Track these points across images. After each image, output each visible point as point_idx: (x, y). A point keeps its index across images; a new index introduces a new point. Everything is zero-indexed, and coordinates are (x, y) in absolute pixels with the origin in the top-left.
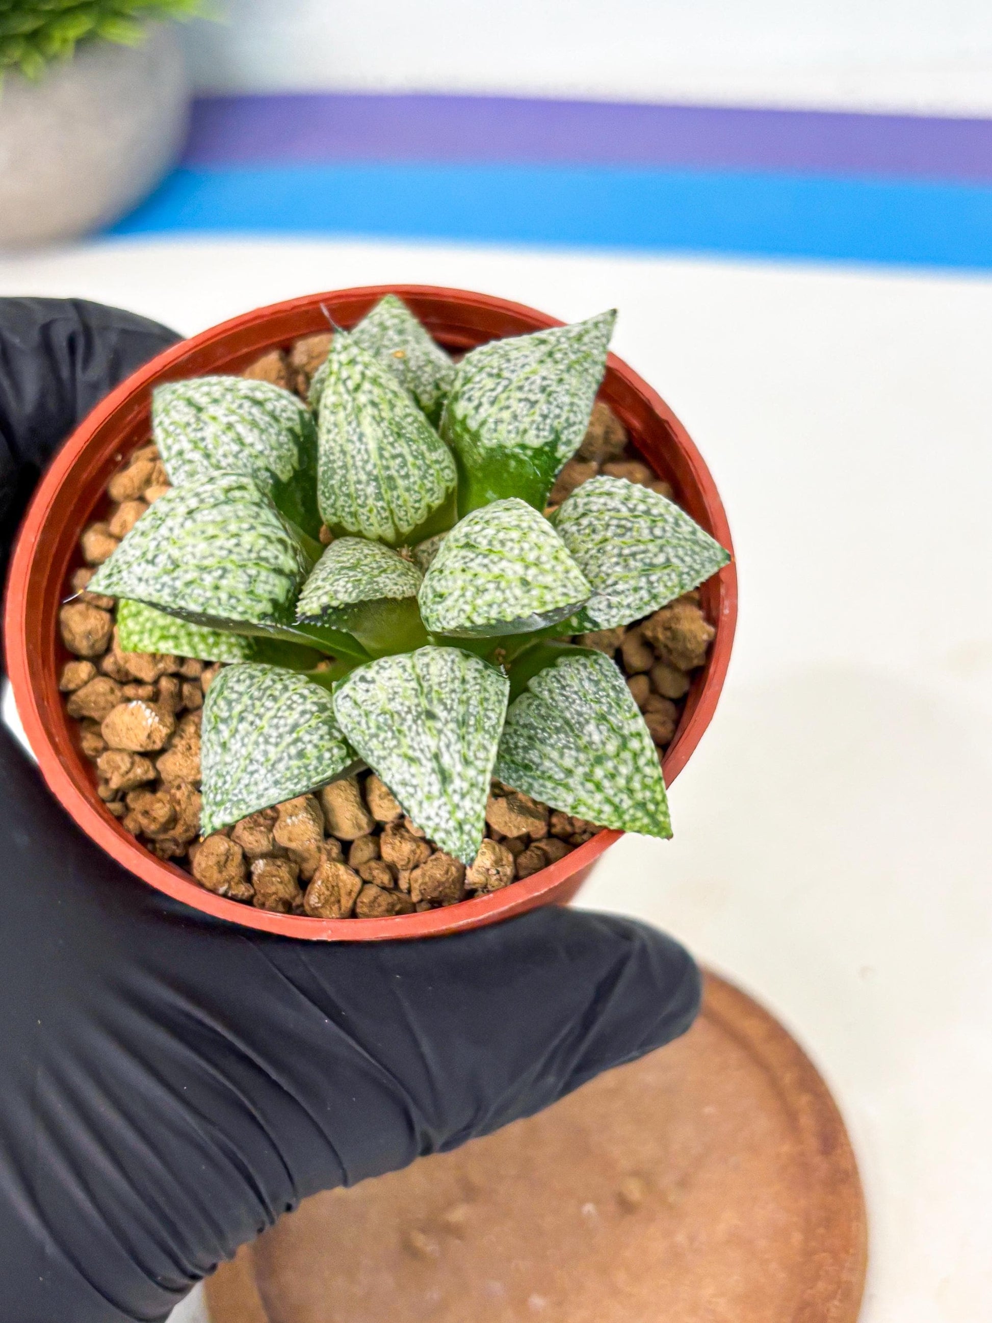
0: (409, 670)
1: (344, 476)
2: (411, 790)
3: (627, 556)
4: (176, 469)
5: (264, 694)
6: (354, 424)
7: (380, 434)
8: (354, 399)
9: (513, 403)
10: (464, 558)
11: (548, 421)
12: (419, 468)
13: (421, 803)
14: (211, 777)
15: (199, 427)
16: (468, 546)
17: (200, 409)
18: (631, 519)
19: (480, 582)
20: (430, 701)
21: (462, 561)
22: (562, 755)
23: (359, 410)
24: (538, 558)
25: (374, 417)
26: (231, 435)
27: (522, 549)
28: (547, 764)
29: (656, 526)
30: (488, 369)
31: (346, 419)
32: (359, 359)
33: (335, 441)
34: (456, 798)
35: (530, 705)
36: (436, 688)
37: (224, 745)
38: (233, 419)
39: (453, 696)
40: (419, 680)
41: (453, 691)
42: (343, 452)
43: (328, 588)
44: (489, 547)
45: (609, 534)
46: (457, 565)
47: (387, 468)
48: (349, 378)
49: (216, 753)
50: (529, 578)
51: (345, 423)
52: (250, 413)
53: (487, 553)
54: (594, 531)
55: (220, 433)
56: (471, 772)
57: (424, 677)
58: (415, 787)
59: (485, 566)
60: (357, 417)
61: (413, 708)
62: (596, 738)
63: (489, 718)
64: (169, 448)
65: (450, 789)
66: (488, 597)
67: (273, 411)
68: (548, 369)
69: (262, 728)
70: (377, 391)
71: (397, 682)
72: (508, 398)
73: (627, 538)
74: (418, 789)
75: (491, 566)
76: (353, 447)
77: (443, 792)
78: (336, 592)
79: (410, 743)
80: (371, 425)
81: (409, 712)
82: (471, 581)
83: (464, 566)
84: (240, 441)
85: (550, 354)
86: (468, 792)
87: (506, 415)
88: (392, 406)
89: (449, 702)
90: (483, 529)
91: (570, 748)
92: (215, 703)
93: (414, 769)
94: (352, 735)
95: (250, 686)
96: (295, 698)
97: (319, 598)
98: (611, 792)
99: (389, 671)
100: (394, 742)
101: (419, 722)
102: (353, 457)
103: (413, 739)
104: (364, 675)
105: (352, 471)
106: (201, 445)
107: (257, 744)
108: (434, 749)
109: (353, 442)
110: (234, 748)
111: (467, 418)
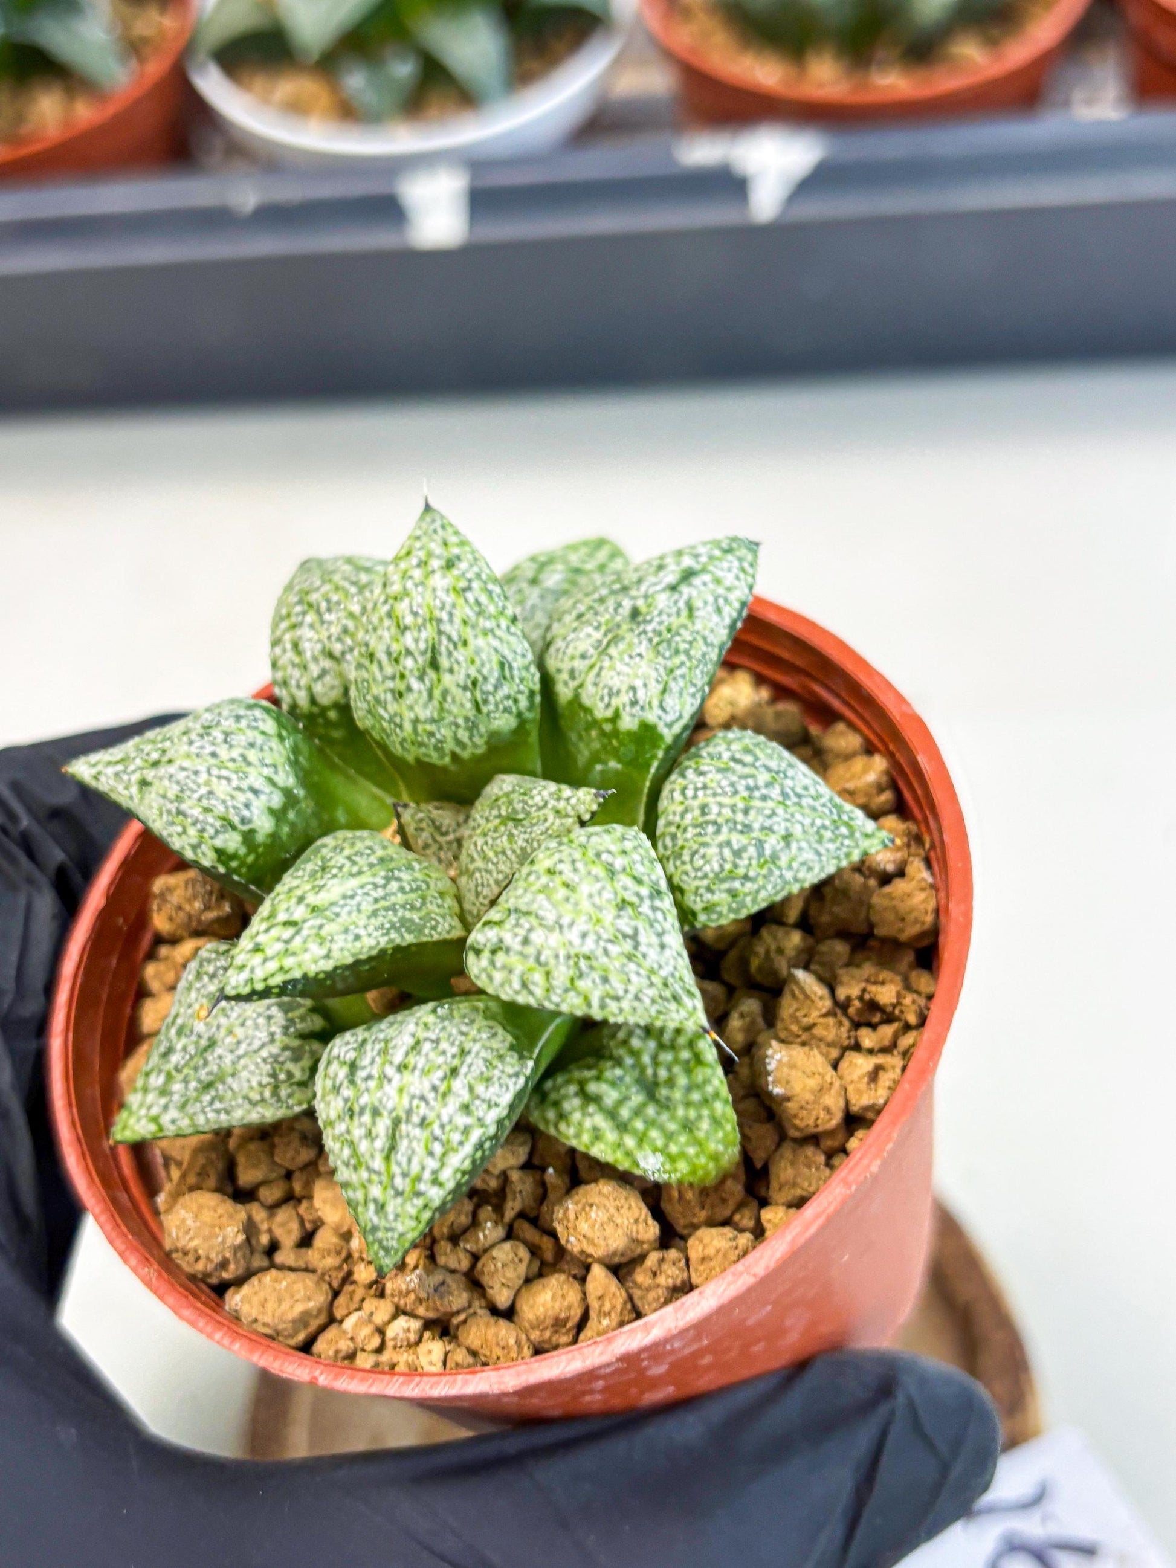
1: (403, 907)
2: (721, 601)
4: (490, 1105)
5: (707, 823)
6: (337, 909)
7: (335, 881)
8: (305, 921)
9: (235, 753)
10: (450, 654)
13: (729, 589)
14: (828, 850)
15: (423, 1104)
16: (434, 664)
17: (396, 1122)
19: (470, 614)
21: (455, 654)
23: (314, 909)
24: (419, 566)
26: (412, 1060)
27: (415, 585)
30: (205, 803)
31: (333, 920)
32: (250, 946)
33: (365, 927)
36: (603, 629)
37: (787, 838)
38: (390, 1071)
42: (374, 914)
43: (552, 803)
44: (428, 625)
46: (461, 659)
48: (279, 939)
49: (800, 849)
50: (443, 563)
51: (340, 920)
52: (373, 1062)
53: (434, 623)
54: (345, 631)
55: (417, 1073)
57: (596, 648)
58: (716, 599)
59: (451, 615)
60: (326, 909)
64: (466, 1131)
65: (697, 567)
66: (484, 599)
67: (355, 1049)
69: (744, 798)
71: (619, 666)
72: (233, 760)
74: (716, 594)
75: (448, 607)
76: (364, 904)
77: (704, 570)
78: (551, 794)
79: (675, 615)
80: (328, 891)
82: (473, 627)
83: (460, 645)
84: (416, 1046)
87: (252, 755)
90: (409, 653)
92: (746, 877)
93: (698, 603)
94: (699, 683)
95: (705, 845)
96: (690, 793)
97: (568, 799)
99: (610, 683)
100: (682, 631)
102: (376, 900)
103: (669, 615)
104: (628, 708)
105: (393, 899)
106: (443, 1088)
107: (764, 798)
108: (667, 594)
109: (359, 905)
110: (783, 825)
111: (271, 811)
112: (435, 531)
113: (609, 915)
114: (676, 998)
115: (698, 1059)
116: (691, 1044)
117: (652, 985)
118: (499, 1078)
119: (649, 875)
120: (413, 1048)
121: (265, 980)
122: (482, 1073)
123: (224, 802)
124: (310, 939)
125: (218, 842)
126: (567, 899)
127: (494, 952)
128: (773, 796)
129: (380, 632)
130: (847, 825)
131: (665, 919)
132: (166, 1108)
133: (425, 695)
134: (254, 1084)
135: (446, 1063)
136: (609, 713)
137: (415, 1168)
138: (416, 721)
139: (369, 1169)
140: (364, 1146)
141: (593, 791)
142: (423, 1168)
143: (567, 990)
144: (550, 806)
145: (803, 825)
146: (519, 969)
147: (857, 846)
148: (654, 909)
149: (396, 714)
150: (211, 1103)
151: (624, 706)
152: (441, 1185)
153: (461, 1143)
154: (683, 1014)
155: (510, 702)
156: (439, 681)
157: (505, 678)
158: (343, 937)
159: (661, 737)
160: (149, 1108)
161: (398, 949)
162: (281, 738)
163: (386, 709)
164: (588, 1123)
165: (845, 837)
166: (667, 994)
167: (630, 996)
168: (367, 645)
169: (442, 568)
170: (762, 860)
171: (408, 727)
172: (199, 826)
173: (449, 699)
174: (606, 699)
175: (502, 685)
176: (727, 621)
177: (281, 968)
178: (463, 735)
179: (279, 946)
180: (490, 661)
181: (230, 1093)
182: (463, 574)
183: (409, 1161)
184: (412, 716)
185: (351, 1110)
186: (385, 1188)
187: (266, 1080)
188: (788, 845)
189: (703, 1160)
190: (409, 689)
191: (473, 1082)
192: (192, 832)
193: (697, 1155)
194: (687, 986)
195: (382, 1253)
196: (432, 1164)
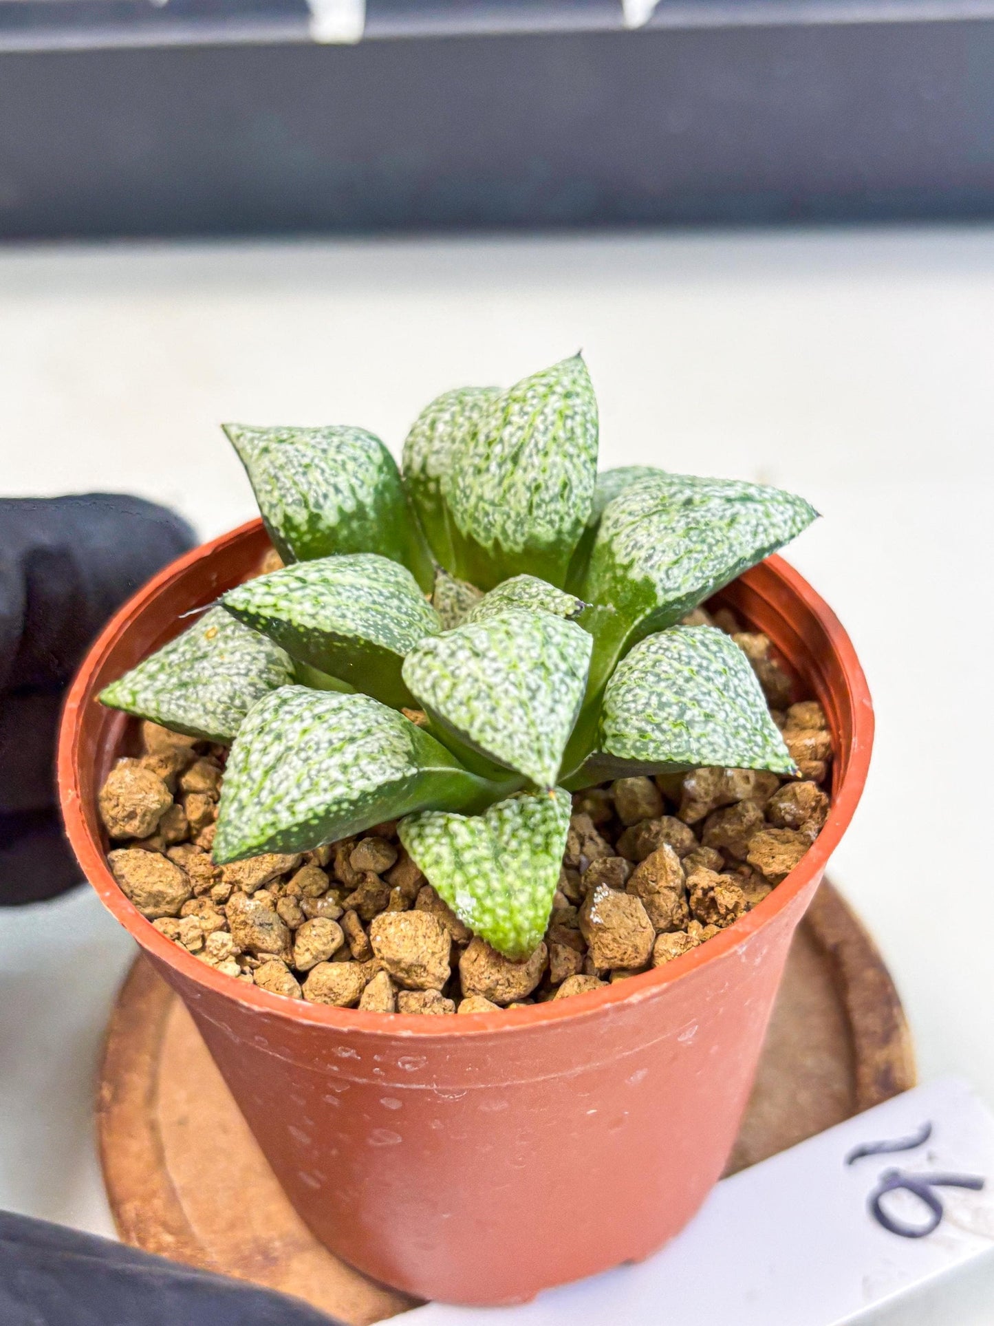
0: (634, 526)
1: (392, 619)
2: (761, 529)
5: (653, 673)
6: (341, 590)
7: (354, 574)
8: (313, 584)
9: (340, 458)
10: (531, 456)
13: (773, 525)
14: (737, 746)
16: (515, 459)
17: (289, 749)
19: (562, 434)
20: (673, 503)
21: (535, 458)
23: (325, 581)
24: (546, 386)
26: (327, 716)
27: (534, 397)
30: (297, 478)
31: (333, 595)
33: (354, 614)
36: (658, 501)
37: (708, 717)
38: (307, 715)
40: (649, 515)
42: (367, 610)
43: (542, 597)
44: (526, 429)
46: (537, 464)
48: (287, 585)
49: (714, 731)
51: (338, 598)
52: (300, 705)
53: (532, 429)
55: (325, 725)
57: (644, 512)
58: (758, 525)
59: (547, 429)
60: (332, 585)
64: (334, 783)
65: (758, 498)
66: (579, 431)
67: (294, 695)
69: (692, 671)
71: (653, 530)
72: (335, 461)
74: (760, 522)
75: (548, 423)
76: (364, 599)
77: (760, 502)
78: (545, 591)
79: (718, 518)
80: (344, 576)
81: (687, 516)
82: (558, 446)
83: (542, 453)
87: (351, 466)
90: (501, 441)
92: (658, 726)
93: (742, 520)
95: (641, 687)
96: (654, 649)
97: (555, 598)
99: (639, 539)
100: (716, 531)
101: (696, 509)
102: (374, 602)
103: (713, 515)
104: (641, 562)
105: (388, 610)
106: (337, 744)
107: (708, 679)
108: (723, 501)
109: (359, 597)
110: (712, 706)
111: (341, 510)
112: (572, 371)
113: (524, 667)
114: (540, 753)
115: (547, 847)
116: (548, 835)
117: (527, 733)
118: (383, 763)
119: (574, 659)
120: (334, 710)
121: (259, 607)
122: (372, 752)
123: (310, 483)
124: (308, 598)
125: (290, 511)
126: (501, 642)
127: (426, 654)
128: (716, 681)
129: (490, 419)
130: (765, 738)
131: (566, 694)
132: (146, 688)
133: (496, 480)
134: (215, 698)
135: (350, 731)
136: (626, 561)
137: (281, 791)
138: (481, 498)
139: (249, 775)
140: (254, 757)
141: (577, 599)
142: (287, 793)
143: (461, 703)
144: (539, 598)
145: (727, 715)
146: (436, 673)
147: (763, 757)
148: (562, 682)
149: (469, 486)
150: (178, 699)
151: (640, 559)
152: (293, 813)
153: (325, 790)
154: (538, 767)
155: (556, 518)
156: (512, 473)
157: (562, 496)
158: (333, 609)
159: (655, 597)
160: (136, 684)
161: (369, 644)
162: (380, 469)
163: (464, 480)
164: (435, 849)
165: (758, 746)
166: (536, 746)
167: (506, 733)
168: (476, 425)
169: (561, 394)
170: (679, 721)
171: (473, 500)
172: (283, 492)
173: (512, 491)
174: (629, 549)
175: (558, 501)
176: (757, 545)
177: (275, 605)
178: (510, 527)
179: (283, 590)
180: (558, 476)
181: (195, 696)
182: (574, 406)
183: (280, 783)
184: (480, 491)
185: (262, 728)
186: (252, 795)
187: (225, 699)
188: (706, 722)
189: (508, 925)
190: (488, 470)
191: (361, 754)
192: (276, 494)
193: (505, 919)
194: (553, 749)
195: (223, 844)
196: (295, 794)
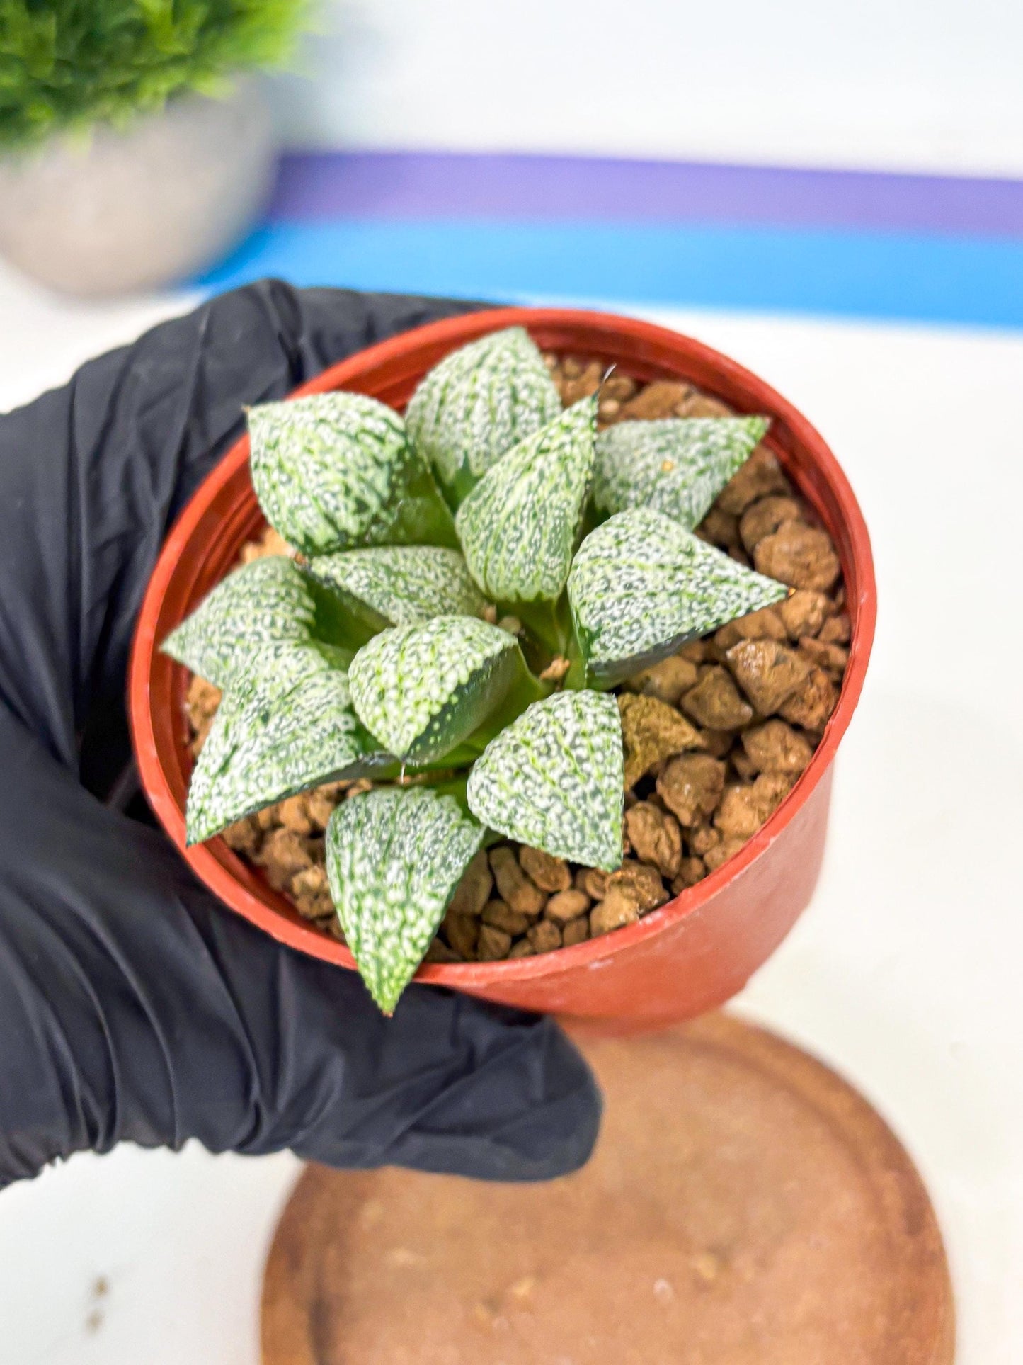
0: (304, 674)
3: (523, 772)
11: (602, 614)
12: (526, 556)
18: (563, 751)
20: (279, 710)
22: (362, 859)
25: (530, 485)
28: (347, 853)
29: (571, 776)
34: (215, 790)
35: (389, 801)
39: (295, 722)
40: (295, 689)
41: (298, 720)
45: (534, 744)
47: (505, 531)
56: (241, 785)
61: (266, 701)
62: (391, 876)
63: (297, 765)
68: (656, 576)
70: (556, 468)
73: (542, 762)
81: (260, 700)
85: (678, 568)
86: (226, 796)
88: (556, 489)
89: (284, 723)
91: (371, 861)
98: (364, 925)
101: (256, 714)
